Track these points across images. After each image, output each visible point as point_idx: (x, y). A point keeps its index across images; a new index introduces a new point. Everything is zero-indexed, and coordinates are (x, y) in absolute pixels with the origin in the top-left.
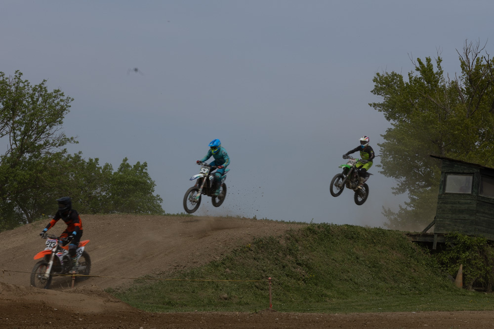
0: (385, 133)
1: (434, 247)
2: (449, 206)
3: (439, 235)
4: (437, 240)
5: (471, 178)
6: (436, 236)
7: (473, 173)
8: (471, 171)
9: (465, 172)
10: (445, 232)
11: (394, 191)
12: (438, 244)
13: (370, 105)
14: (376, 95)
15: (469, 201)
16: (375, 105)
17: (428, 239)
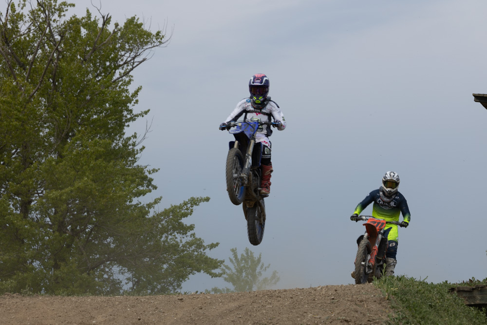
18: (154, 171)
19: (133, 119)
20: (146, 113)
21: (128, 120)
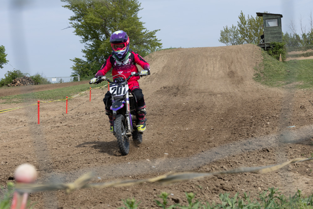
0: (70, 18)
1: (266, 49)
2: (269, 32)
3: (267, 44)
4: (266, 46)
5: (277, 20)
6: (265, 45)
7: (278, 18)
8: (277, 17)
9: (274, 18)
10: (269, 42)
11: (81, 42)
12: (267, 47)
13: (63, 6)
14: (63, 2)
15: (278, 29)
16: (65, 7)
17: (263, 46)
18: (144, 23)
19: (139, 10)
20: (142, 9)
21: (137, 11)
